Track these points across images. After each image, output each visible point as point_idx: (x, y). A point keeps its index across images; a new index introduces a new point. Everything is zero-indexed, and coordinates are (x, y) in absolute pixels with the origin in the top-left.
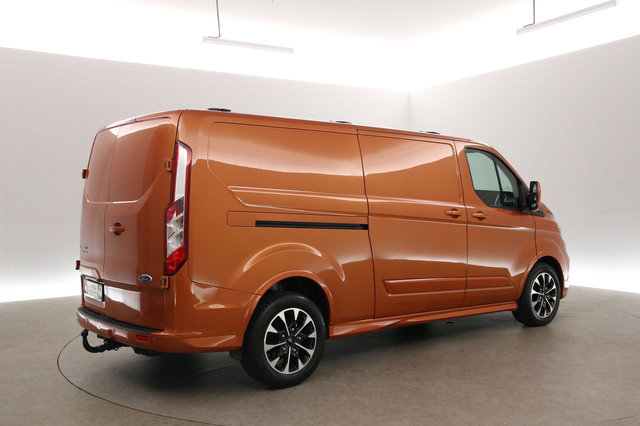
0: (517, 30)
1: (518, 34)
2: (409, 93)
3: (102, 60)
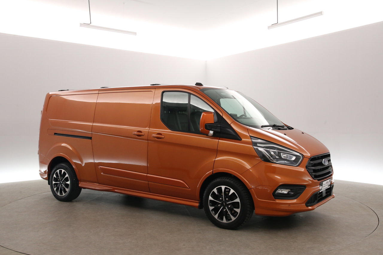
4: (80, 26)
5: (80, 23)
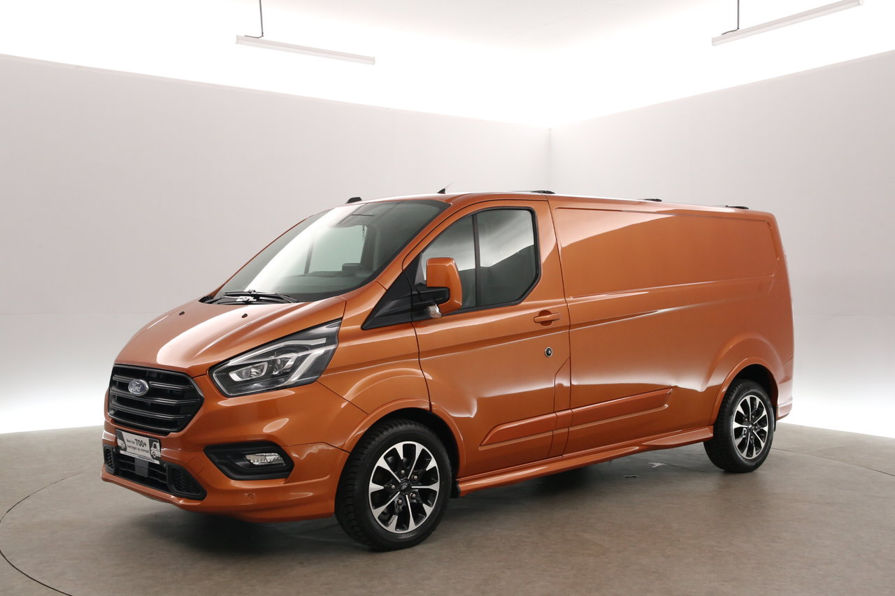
3: (77, 67)
4: (237, 43)
5: (237, 36)
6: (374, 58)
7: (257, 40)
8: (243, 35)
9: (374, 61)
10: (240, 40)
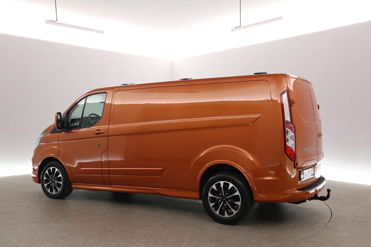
0: (232, 29)
1: (232, 32)
2: (172, 61)
6: (103, 31)
7: (54, 22)
8: (49, 20)
9: (103, 32)
10: (47, 22)
